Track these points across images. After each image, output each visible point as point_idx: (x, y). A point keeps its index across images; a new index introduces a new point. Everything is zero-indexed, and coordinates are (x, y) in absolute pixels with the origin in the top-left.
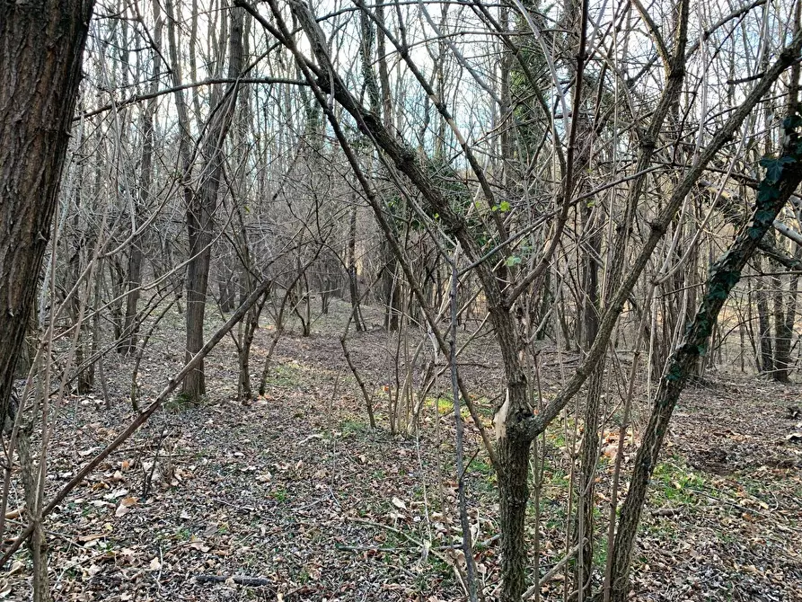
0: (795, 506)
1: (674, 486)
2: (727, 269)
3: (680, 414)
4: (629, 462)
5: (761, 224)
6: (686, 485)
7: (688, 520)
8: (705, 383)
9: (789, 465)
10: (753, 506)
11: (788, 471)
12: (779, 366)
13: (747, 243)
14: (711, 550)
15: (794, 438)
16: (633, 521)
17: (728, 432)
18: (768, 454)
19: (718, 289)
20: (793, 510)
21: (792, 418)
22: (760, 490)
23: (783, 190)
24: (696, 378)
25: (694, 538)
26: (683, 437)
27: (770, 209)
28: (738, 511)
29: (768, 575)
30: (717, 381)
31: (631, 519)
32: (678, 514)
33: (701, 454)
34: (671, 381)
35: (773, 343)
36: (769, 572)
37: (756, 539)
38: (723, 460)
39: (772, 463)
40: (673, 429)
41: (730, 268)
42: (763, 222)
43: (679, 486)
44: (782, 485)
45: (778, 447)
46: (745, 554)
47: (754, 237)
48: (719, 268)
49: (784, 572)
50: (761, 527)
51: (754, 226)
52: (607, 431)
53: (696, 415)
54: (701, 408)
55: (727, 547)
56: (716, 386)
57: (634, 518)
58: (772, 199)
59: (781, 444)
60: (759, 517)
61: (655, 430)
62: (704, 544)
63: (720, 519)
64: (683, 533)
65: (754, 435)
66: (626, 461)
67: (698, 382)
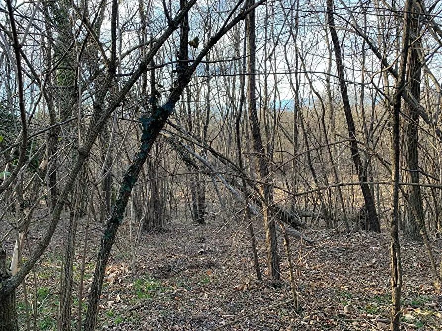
0: (199, 287)
1: (144, 291)
2: (130, 175)
3: (151, 249)
4: (121, 282)
5: (144, 151)
6: (149, 289)
7: (148, 308)
8: (165, 231)
9: (198, 266)
10: (180, 292)
11: (197, 270)
12: (201, 217)
13: (138, 161)
14: (158, 322)
15: (201, 252)
16: (91, 326)
17: (173, 254)
18: (190, 263)
19: (126, 186)
20: (197, 290)
21: (201, 242)
22: (184, 282)
23: (153, 134)
24: (161, 229)
25: (149, 318)
26: (152, 262)
27: (147, 144)
28: (173, 297)
29: (183, 328)
30: (171, 228)
31: (90, 325)
32: (143, 306)
33: (159, 269)
34: (106, 239)
35: (198, 206)
36: (184, 326)
37: (179, 310)
38: (170, 270)
39: (191, 267)
40: (147, 258)
41: (131, 174)
42: (144, 150)
43: (145, 290)
44: (194, 277)
45: (195, 258)
46: (174, 320)
47: (141, 158)
48: (126, 175)
49: (191, 324)
50: (183, 302)
51: (141, 152)
52: (111, 266)
53: (160, 248)
54: (162, 244)
55: (165, 318)
56: (170, 231)
57: (92, 324)
58: (148, 139)
59: (196, 256)
60: (182, 297)
61: (99, 269)
62: (154, 320)
63: (164, 303)
64: (144, 316)
65: (185, 254)
66: (120, 282)
67: (162, 231)
